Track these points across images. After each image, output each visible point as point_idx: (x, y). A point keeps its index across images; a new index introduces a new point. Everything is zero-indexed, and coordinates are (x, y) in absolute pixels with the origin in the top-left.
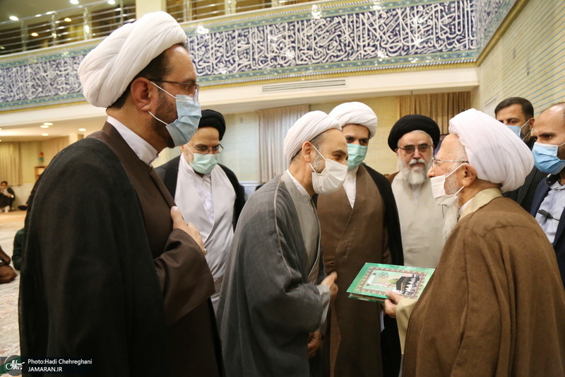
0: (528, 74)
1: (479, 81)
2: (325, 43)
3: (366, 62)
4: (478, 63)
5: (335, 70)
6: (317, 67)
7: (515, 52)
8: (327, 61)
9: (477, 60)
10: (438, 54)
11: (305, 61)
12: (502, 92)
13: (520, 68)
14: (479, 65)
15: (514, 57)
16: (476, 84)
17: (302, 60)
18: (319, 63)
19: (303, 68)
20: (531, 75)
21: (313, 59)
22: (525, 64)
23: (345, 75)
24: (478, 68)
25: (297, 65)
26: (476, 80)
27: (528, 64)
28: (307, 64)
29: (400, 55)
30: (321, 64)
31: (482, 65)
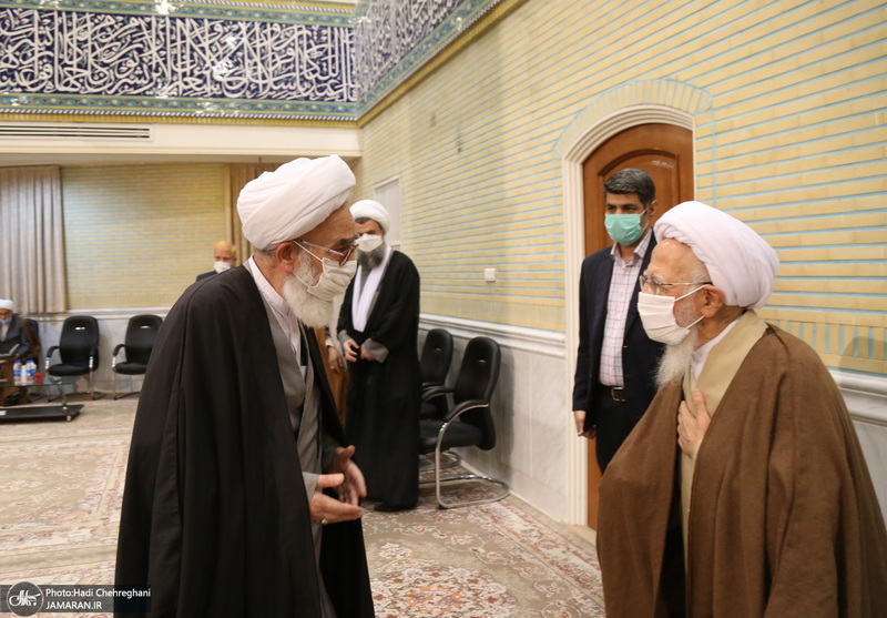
0: (460, 150)
1: (361, 151)
2: (113, 59)
3: (187, 102)
4: (361, 124)
5: (131, 110)
6: (97, 100)
7: (433, 118)
8: (116, 92)
9: (360, 119)
10: (304, 102)
11: (74, 86)
12: (408, 172)
13: (446, 141)
14: (362, 127)
15: (433, 125)
16: (357, 154)
17: (67, 84)
18: (100, 93)
19: (67, 99)
20: (464, 153)
21: (90, 85)
22: (453, 137)
23: (149, 120)
24: (360, 131)
25: (57, 92)
26: (357, 148)
27: (459, 137)
28: (78, 93)
29: (245, 98)
30: (103, 96)
31: (367, 127)
